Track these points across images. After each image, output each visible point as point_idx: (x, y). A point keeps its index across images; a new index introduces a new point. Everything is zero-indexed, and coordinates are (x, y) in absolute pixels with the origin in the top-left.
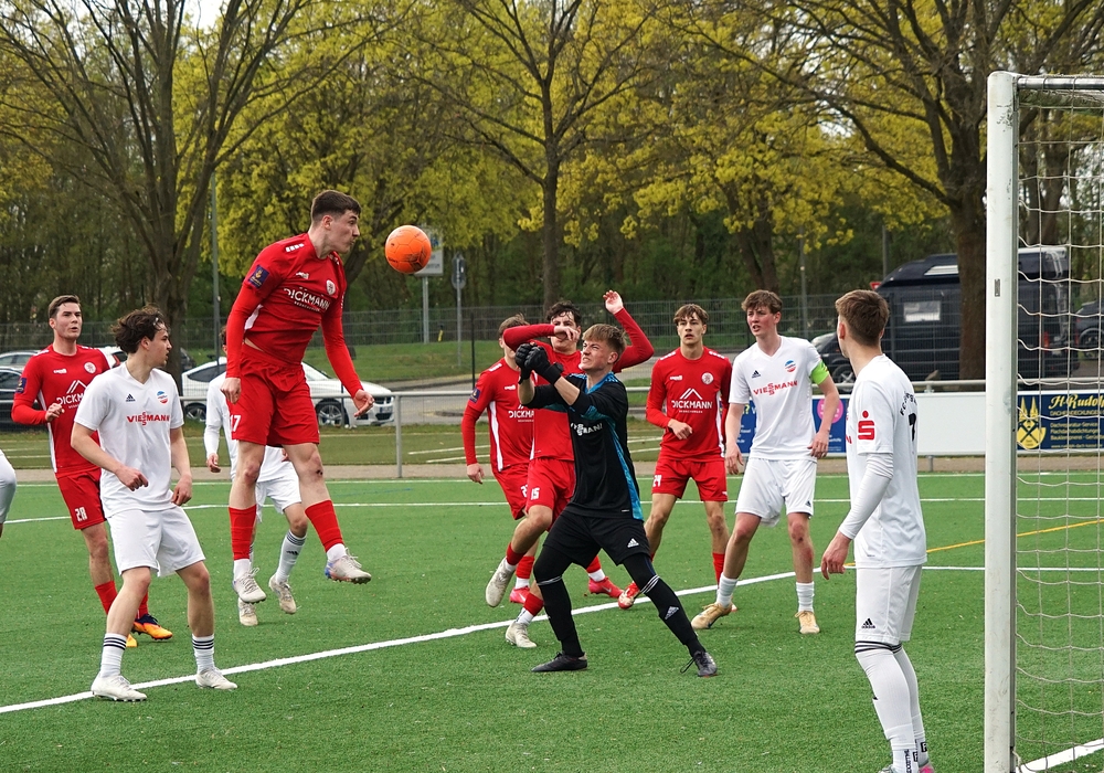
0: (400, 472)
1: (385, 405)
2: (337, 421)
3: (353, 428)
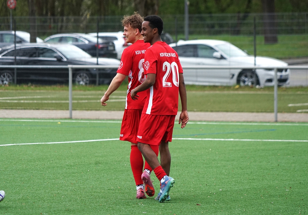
0: (276, 117)
1: (284, 73)
2: (253, 83)
3: (261, 88)
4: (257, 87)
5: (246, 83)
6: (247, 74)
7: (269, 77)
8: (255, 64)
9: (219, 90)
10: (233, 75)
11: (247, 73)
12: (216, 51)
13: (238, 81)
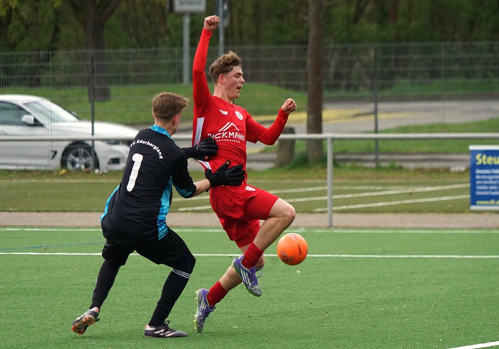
2: (87, 166)
3: (103, 173)
4: (97, 171)
5: (77, 166)
6: (79, 150)
7: (114, 156)
8: (93, 134)
9: (34, 177)
10: (55, 153)
11: (78, 148)
12: (29, 113)
13: (63, 163)
